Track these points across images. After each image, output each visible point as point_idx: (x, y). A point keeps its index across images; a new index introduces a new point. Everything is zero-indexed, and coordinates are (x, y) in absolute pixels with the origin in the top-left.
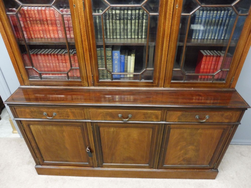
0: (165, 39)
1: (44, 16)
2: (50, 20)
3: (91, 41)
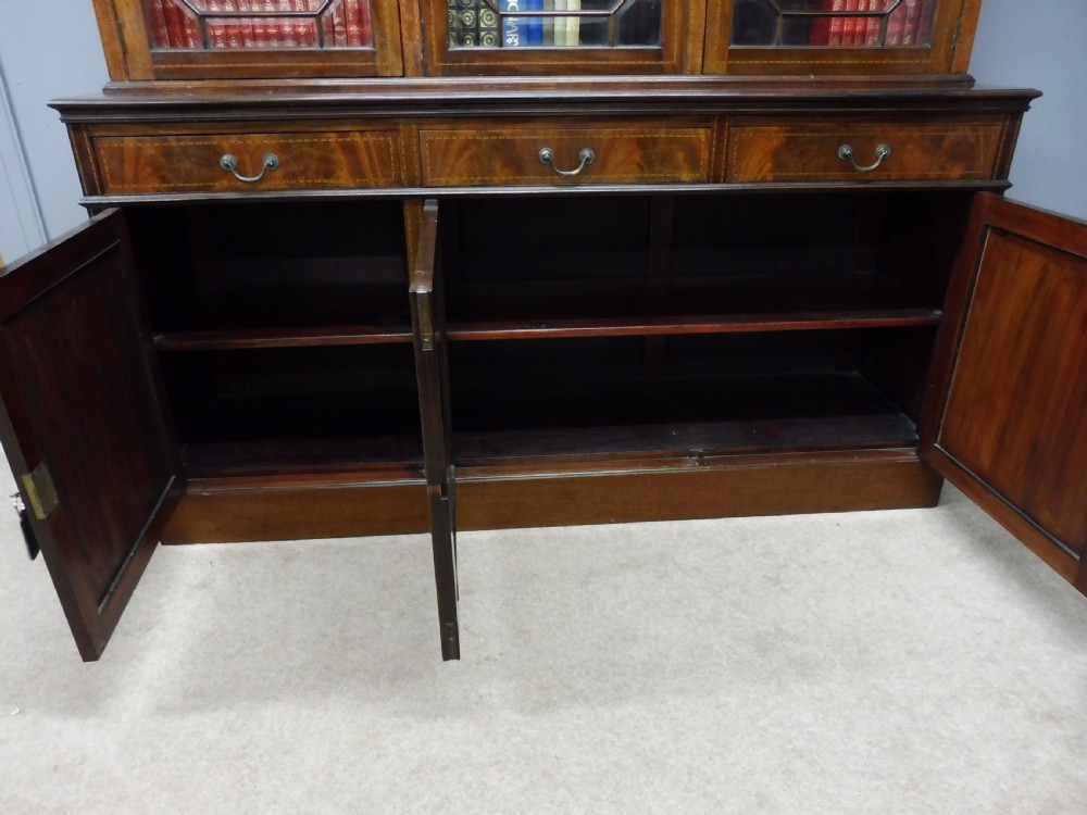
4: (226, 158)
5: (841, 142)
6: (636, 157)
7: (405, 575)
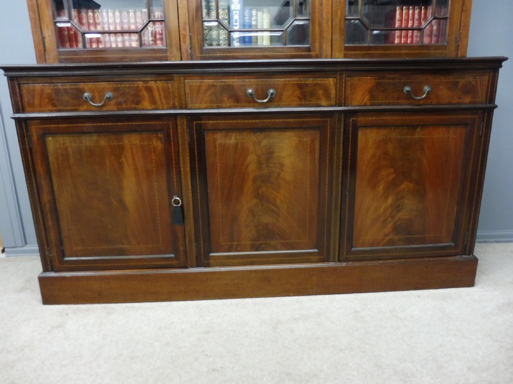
4: (86, 94)
5: (405, 84)
6: (297, 93)
7: (172, 323)
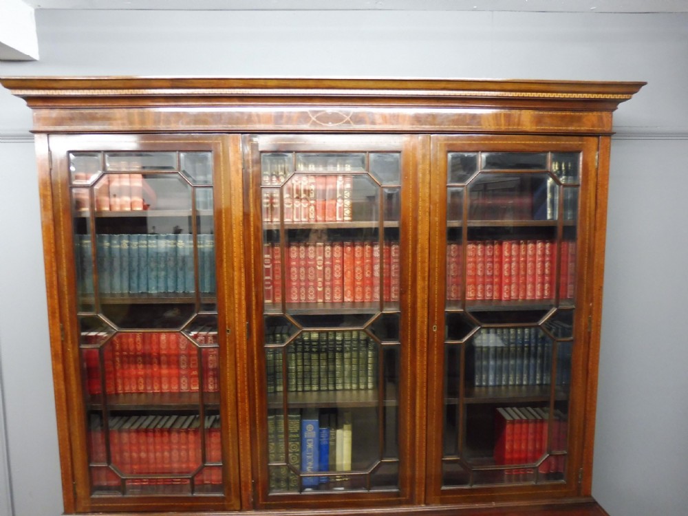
0: (418, 393)
1: (155, 347)
2: (165, 355)
3: (257, 401)
